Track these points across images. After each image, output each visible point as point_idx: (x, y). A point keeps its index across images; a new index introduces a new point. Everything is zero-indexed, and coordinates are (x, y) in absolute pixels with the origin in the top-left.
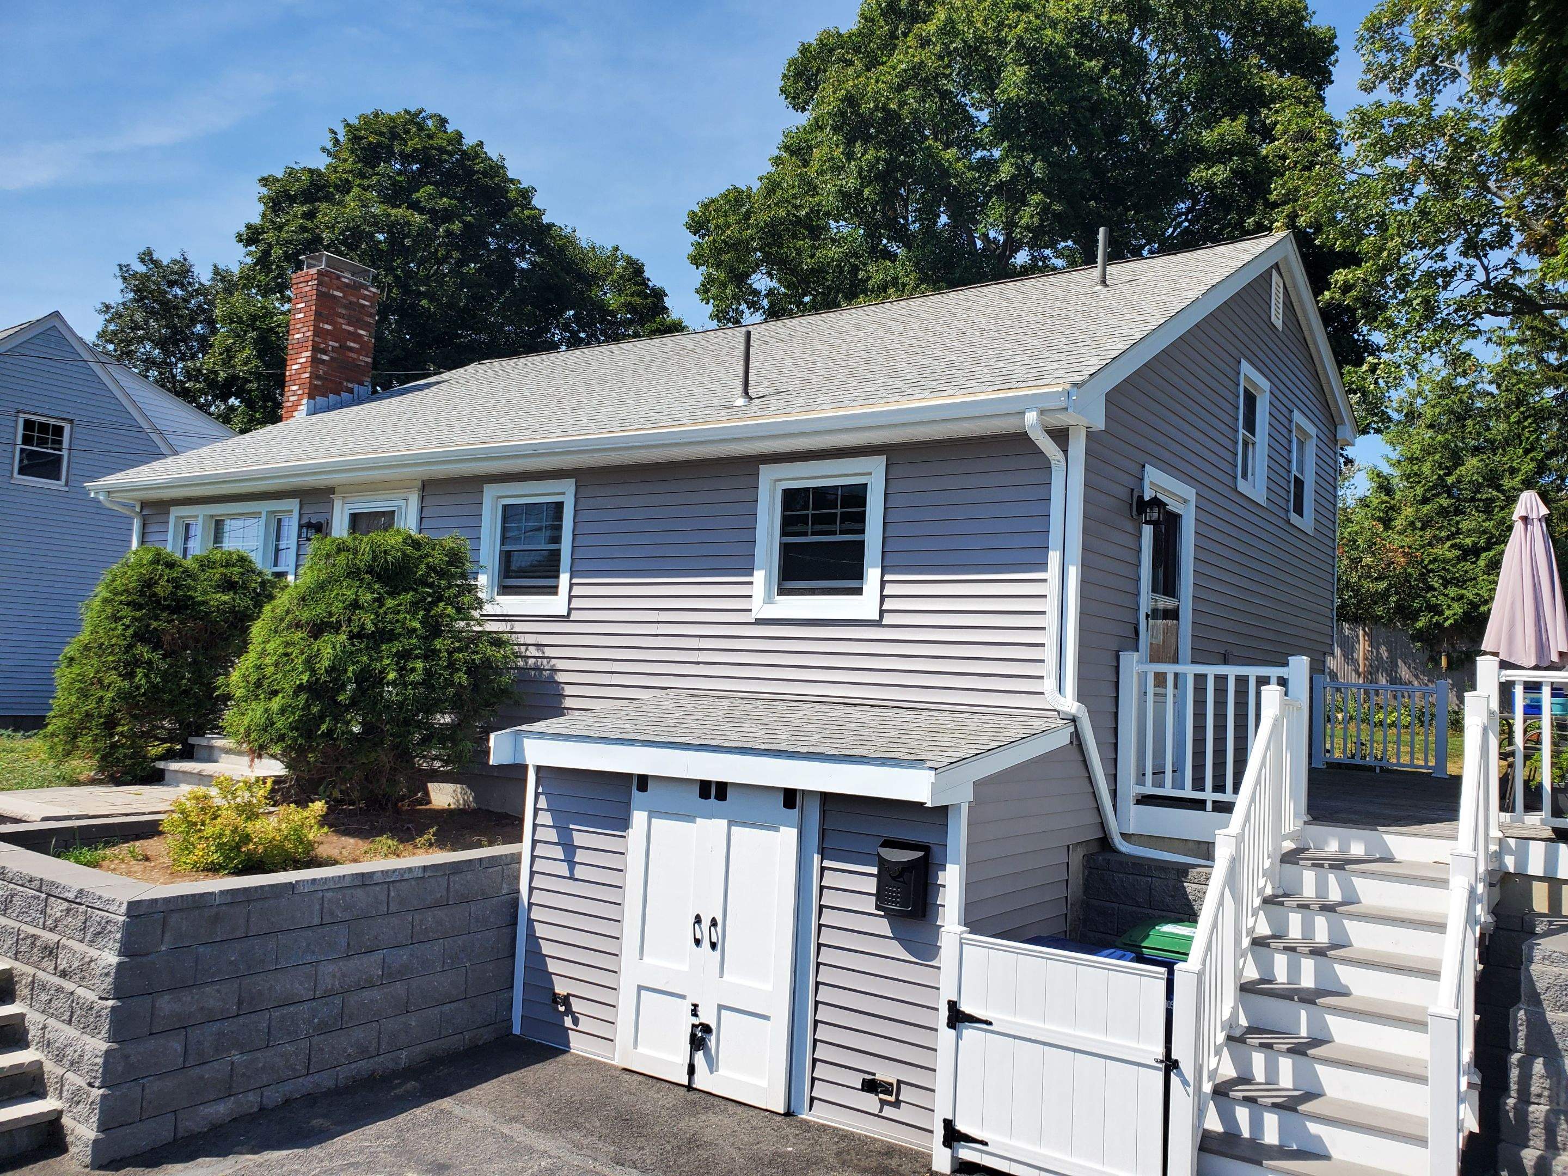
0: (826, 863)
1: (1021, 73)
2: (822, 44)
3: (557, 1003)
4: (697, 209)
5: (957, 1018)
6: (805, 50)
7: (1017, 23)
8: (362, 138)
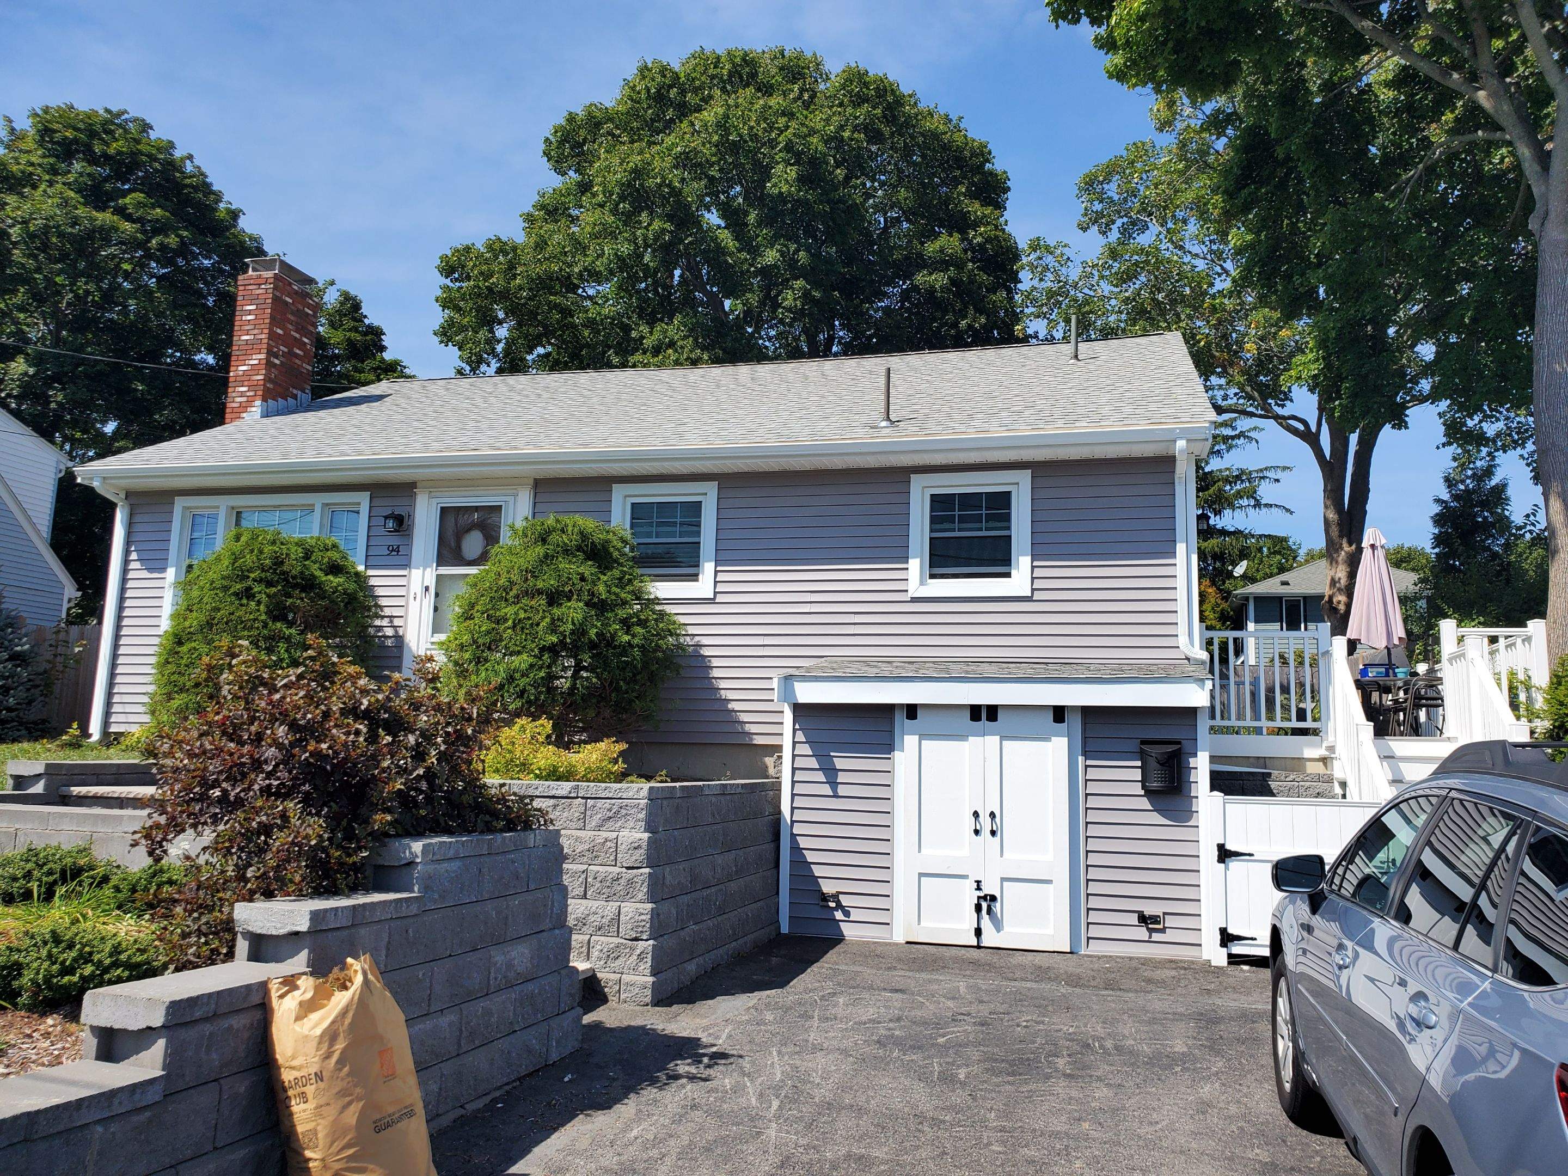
0: (1089, 762)
1: (792, 173)
2: (590, 116)
3: (828, 901)
4: (449, 253)
5: (1224, 854)
6: (571, 118)
7: (787, 127)
8: (55, 131)
